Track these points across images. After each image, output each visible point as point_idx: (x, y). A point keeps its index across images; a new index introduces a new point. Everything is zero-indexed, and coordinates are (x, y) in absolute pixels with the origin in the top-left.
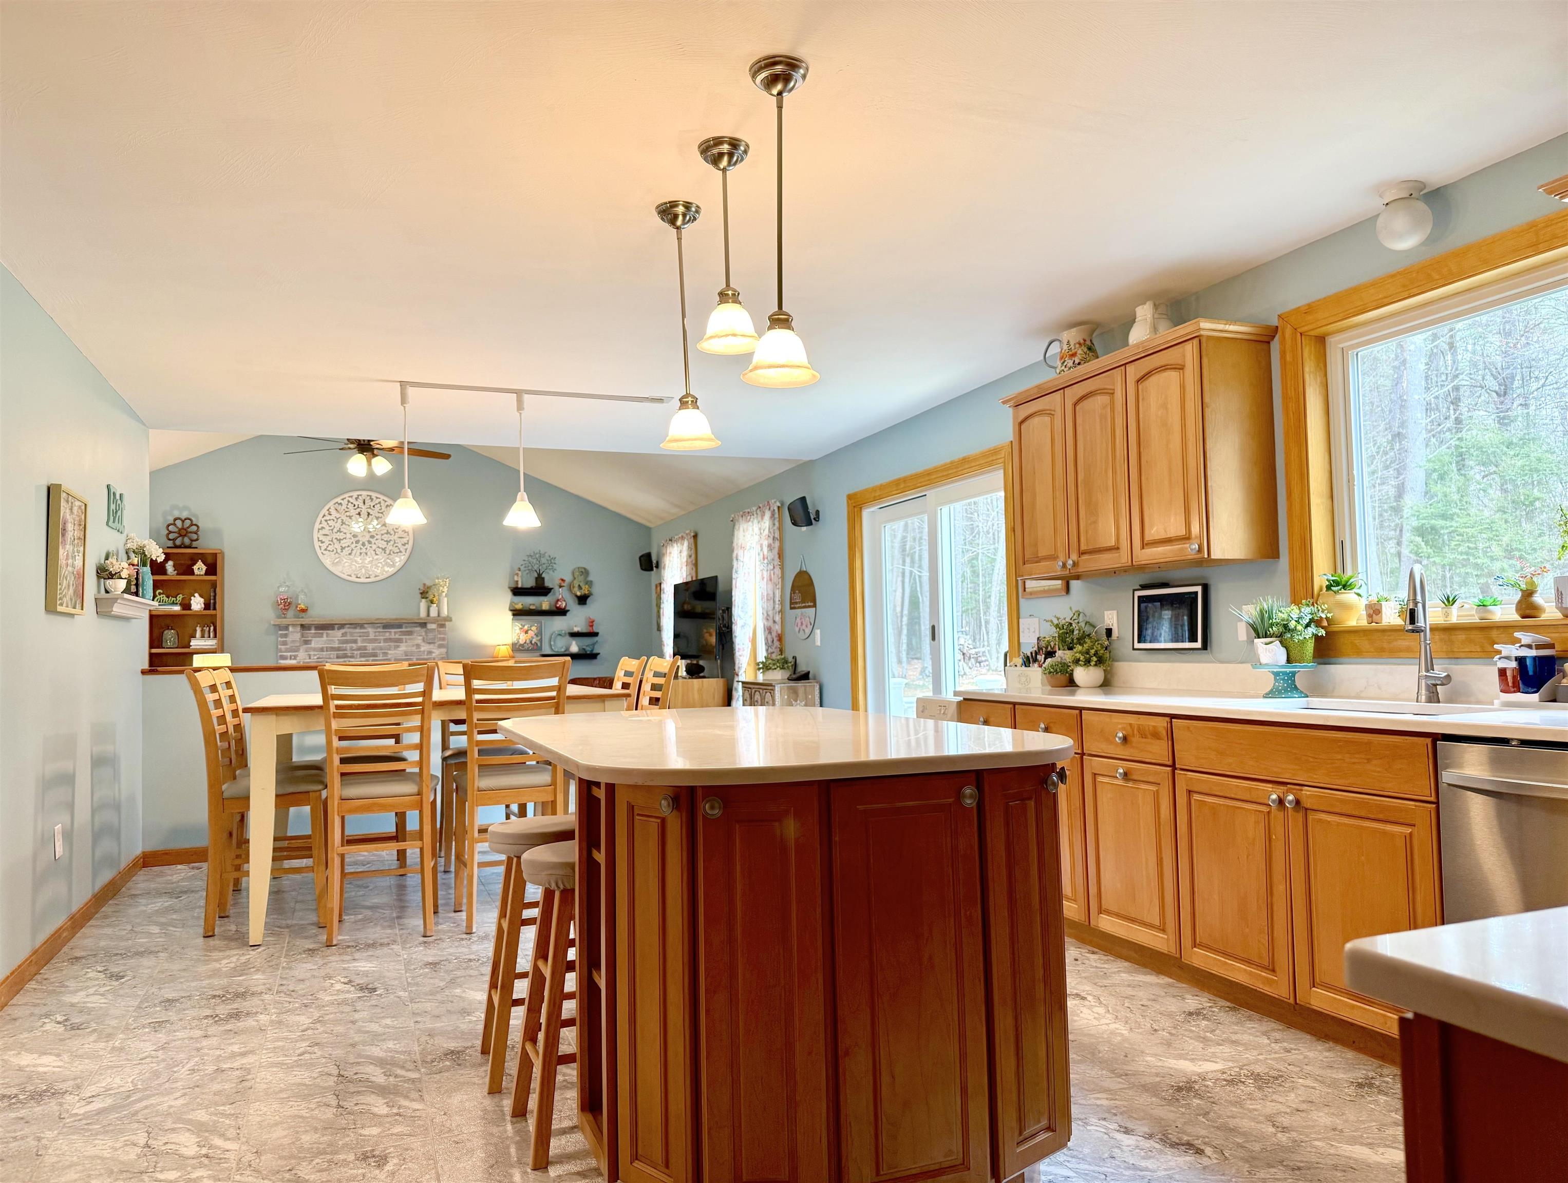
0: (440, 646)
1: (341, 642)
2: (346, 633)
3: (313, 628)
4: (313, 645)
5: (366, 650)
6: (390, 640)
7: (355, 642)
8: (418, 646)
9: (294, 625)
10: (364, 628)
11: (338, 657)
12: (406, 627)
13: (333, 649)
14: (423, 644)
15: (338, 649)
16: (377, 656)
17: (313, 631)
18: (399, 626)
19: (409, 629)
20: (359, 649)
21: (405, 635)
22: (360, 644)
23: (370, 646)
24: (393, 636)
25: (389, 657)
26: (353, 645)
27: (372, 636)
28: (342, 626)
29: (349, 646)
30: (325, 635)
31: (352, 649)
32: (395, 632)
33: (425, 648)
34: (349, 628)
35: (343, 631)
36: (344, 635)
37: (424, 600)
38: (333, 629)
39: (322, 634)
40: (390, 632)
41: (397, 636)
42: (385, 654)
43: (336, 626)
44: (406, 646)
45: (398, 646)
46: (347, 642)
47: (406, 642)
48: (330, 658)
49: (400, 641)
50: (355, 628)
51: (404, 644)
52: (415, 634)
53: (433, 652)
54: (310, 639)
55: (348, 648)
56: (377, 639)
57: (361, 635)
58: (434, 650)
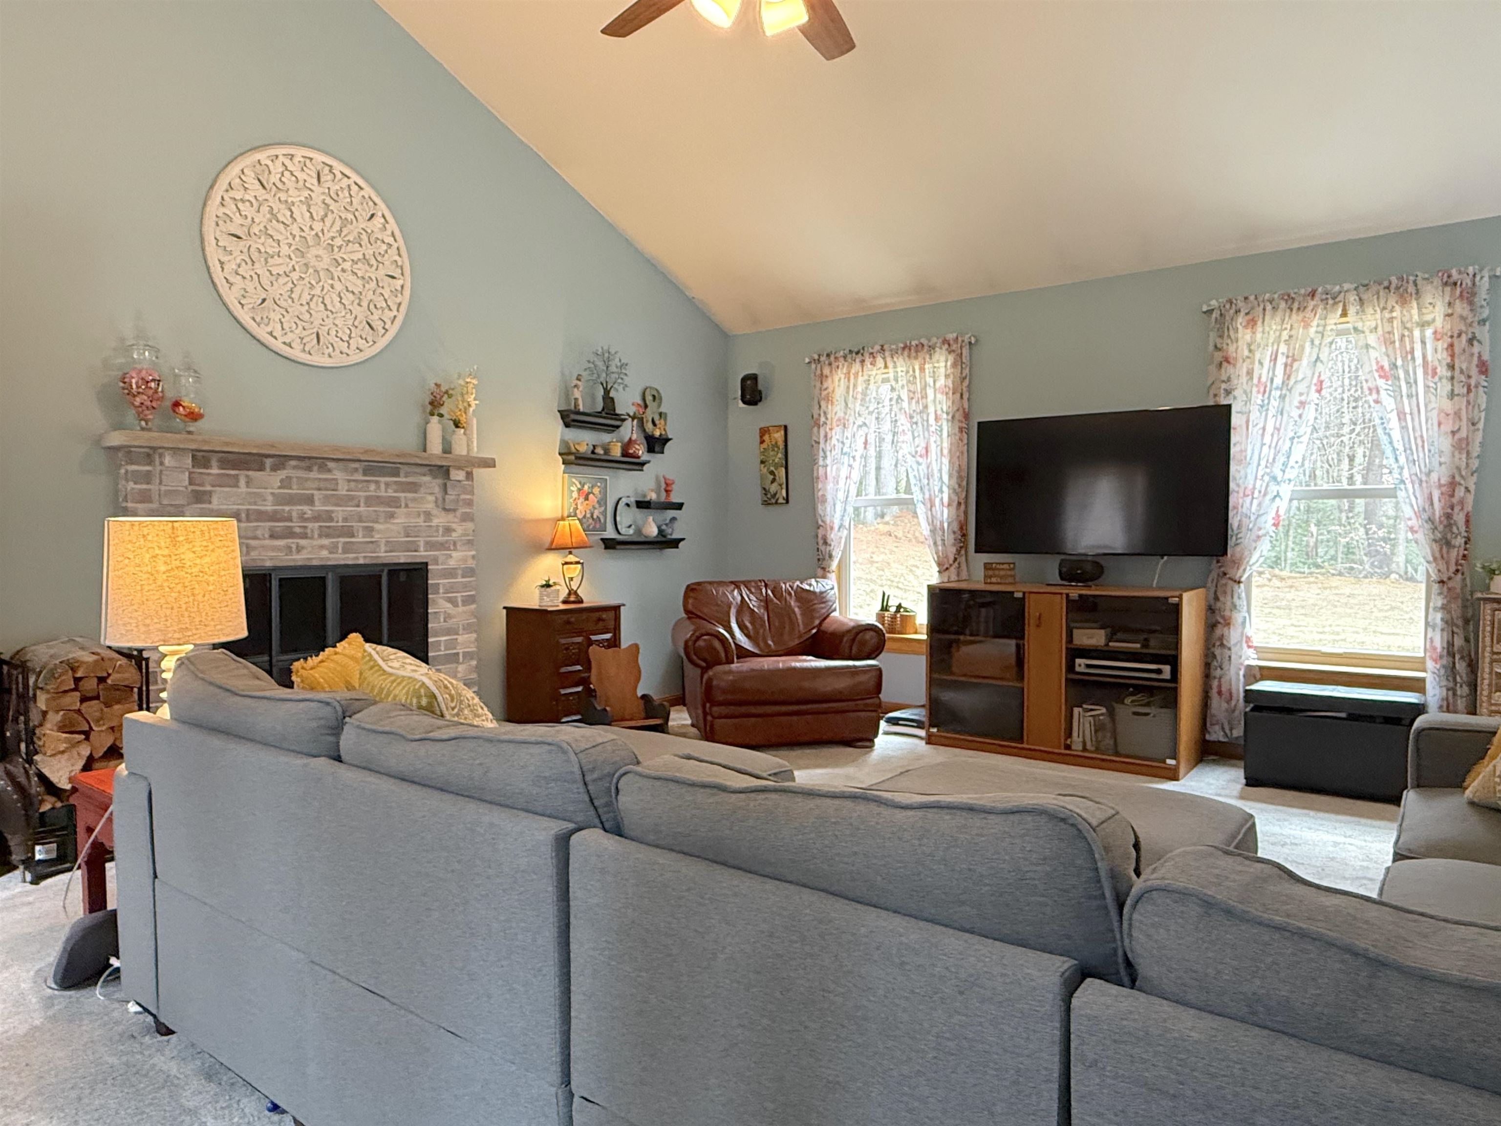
0: (465, 518)
1: (280, 500)
2: (289, 478)
3: (214, 463)
4: (217, 504)
5: (331, 519)
6: (378, 500)
7: (310, 500)
8: (428, 515)
9: (175, 450)
10: (328, 470)
11: (272, 537)
12: (405, 474)
13: (261, 516)
14: (435, 512)
15: (273, 517)
16: (353, 536)
17: (215, 471)
18: (393, 470)
19: (410, 479)
20: (316, 518)
21: (403, 492)
22: (319, 507)
23: (339, 512)
24: (382, 492)
25: (377, 536)
26: (306, 508)
27: (343, 491)
28: (281, 461)
29: (296, 510)
30: (242, 482)
31: (302, 517)
32: (387, 485)
33: (440, 519)
34: (295, 467)
35: (283, 474)
36: (286, 483)
37: (435, 419)
38: (261, 468)
39: (237, 476)
40: (377, 482)
41: (391, 493)
42: (370, 530)
43: (268, 462)
44: (408, 515)
45: (392, 516)
46: (291, 500)
47: (407, 506)
48: (255, 538)
49: (394, 502)
50: (309, 469)
51: (403, 510)
52: (422, 490)
53: (454, 530)
54: (208, 488)
55: (294, 514)
56: (352, 498)
57: (322, 485)
58: (454, 526)
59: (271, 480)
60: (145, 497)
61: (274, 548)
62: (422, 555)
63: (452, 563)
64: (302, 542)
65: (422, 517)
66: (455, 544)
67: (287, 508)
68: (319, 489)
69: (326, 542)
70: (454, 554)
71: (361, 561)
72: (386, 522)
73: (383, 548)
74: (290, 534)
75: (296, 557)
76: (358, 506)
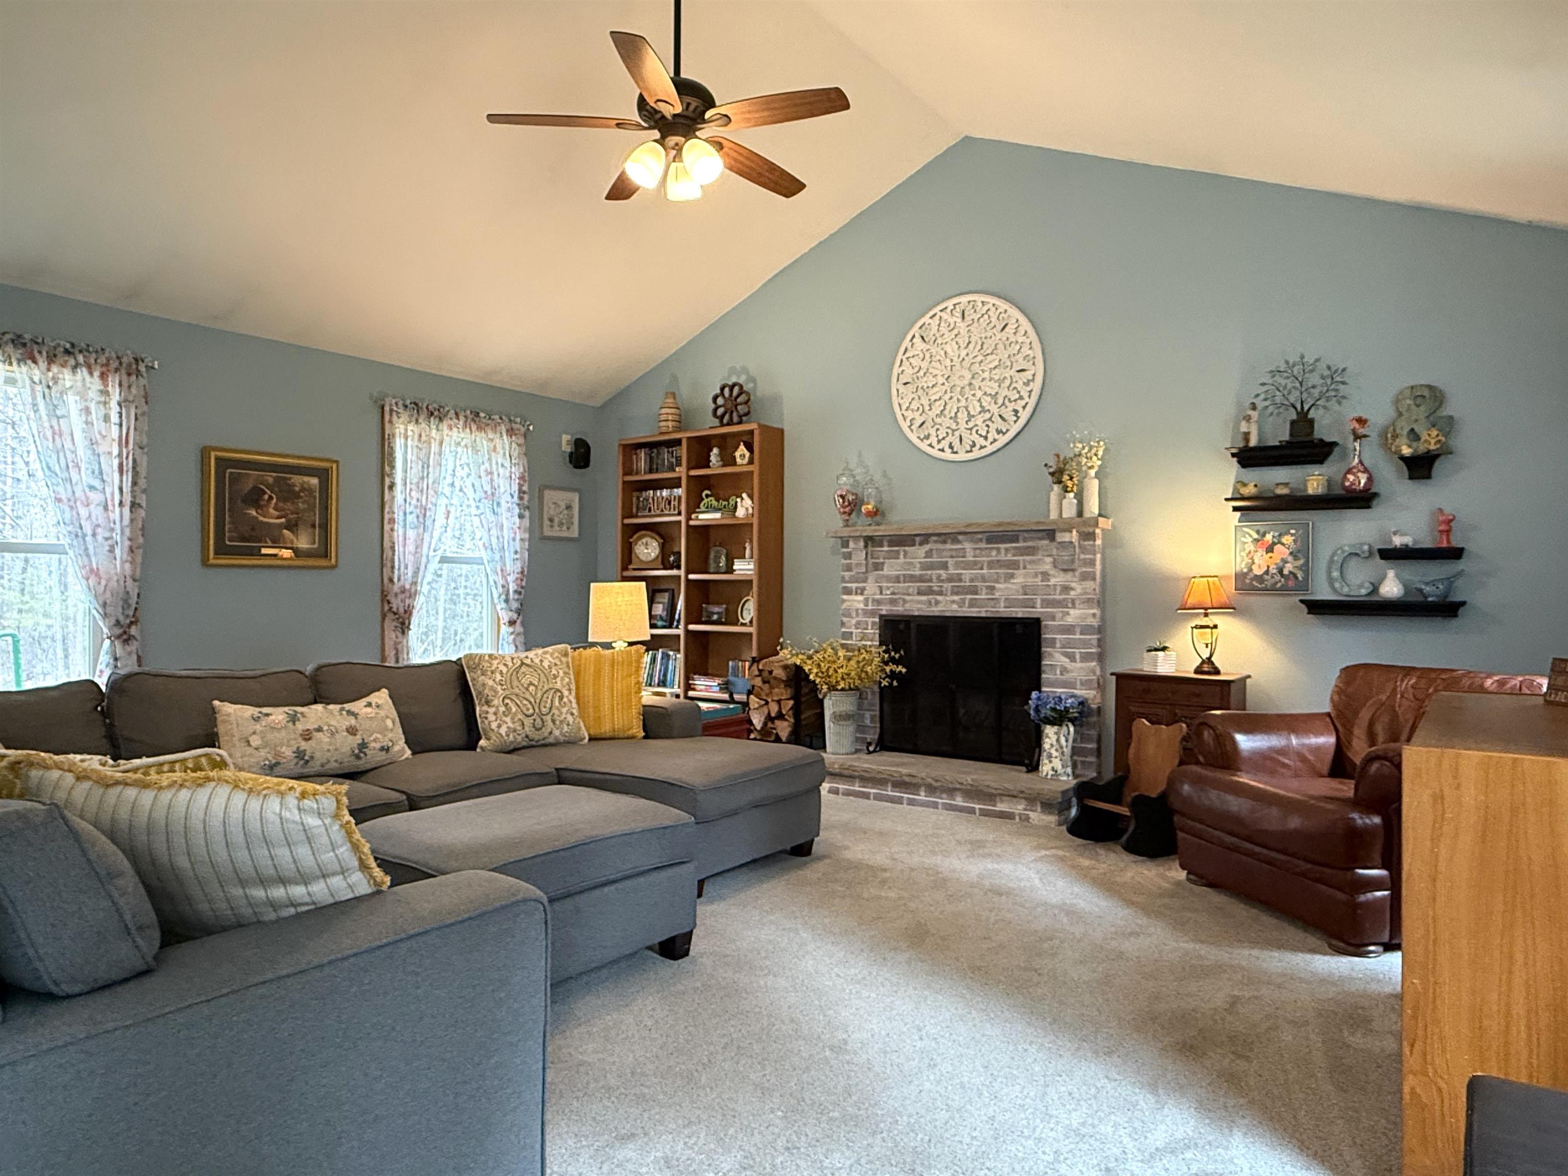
0: (1085, 577)
1: (925, 567)
2: (931, 550)
3: (886, 543)
4: (886, 571)
5: (960, 580)
6: (999, 564)
7: (945, 566)
8: (1045, 576)
9: (856, 538)
10: (959, 542)
11: (919, 593)
12: (1025, 540)
13: (912, 578)
14: (1053, 571)
15: (921, 579)
16: (977, 594)
17: (886, 549)
18: (1015, 539)
19: (1029, 544)
20: (950, 579)
21: (1022, 555)
22: (952, 571)
23: (967, 574)
24: (1002, 557)
25: (997, 595)
26: (942, 572)
27: (969, 557)
28: (926, 538)
29: (934, 573)
30: (902, 554)
31: (939, 579)
33: (1058, 579)
34: (936, 542)
35: (927, 547)
36: (929, 554)
37: (1056, 487)
38: (913, 544)
39: (898, 552)
40: (999, 549)
41: (1010, 557)
43: (918, 539)
44: (1025, 576)
45: (1012, 576)
46: (931, 566)
47: (1025, 568)
48: (909, 594)
49: (1015, 565)
50: (945, 542)
51: (1022, 571)
52: (1040, 553)
53: (1072, 589)
54: (882, 560)
55: (934, 578)
56: (975, 563)
57: (954, 554)
58: (1073, 585)
59: (919, 552)
60: (849, 568)
61: (919, 602)
62: (1038, 611)
63: (1069, 620)
64: (939, 598)
65: (1040, 577)
66: (1073, 601)
67: (929, 572)
68: (952, 557)
69: (956, 598)
70: (1072, 612)
71: (983, 615)
72: (1005, 582)
73: (1002, 605)
74: (930, 591)
75: (934, 609)
76: (982, 569)
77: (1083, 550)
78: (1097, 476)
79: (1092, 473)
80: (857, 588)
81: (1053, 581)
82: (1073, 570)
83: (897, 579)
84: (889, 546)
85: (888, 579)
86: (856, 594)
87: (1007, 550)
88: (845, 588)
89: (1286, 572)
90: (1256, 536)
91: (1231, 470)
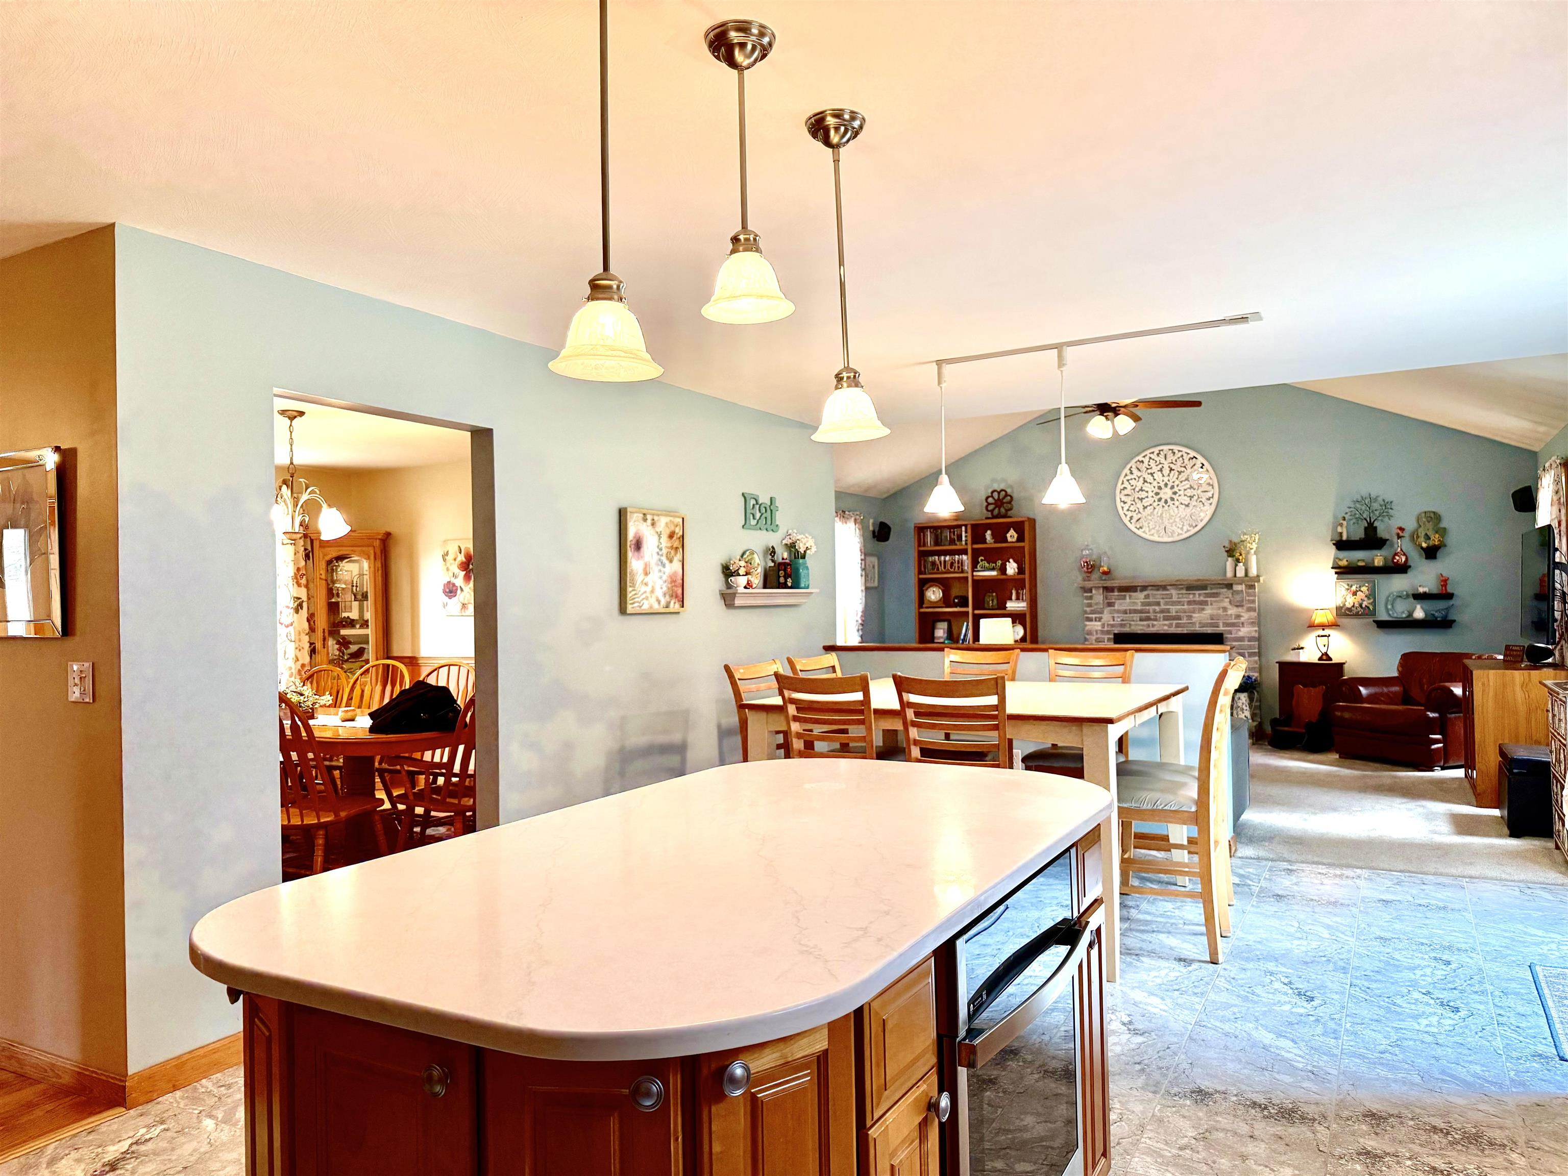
0: (1250, 610)
1: (1143, 604)
2: (1148, 595)
3: (1116, 590)
4: (1116, 607)
5: (1169, 612)
6: (1195, 602)
7: (1158, 604)
8: (1225, 609)
9: (1097, 588)
10: (1168, 590)
11: (1141, 620)
12: (1211, 589)
13: (1136, 611)
14: (1229, 607)
15: (1141, 612)
16: (1180, 620)
17: (1116, 594)
18: (1204, 587)
19: (1214, 591)
20: (1162, 611)
21: (1208, 597)
22: (1163, 607)
23: (1174, 609)
24: (1197, 598)
25: (1194, 620)
26: (1156, 607)
27: (1175, 599)
28: (1144, 588)
29: (1151, 608)
30: (1128, 598)
31: (1155, 611)
33: (1232, 611)
34: (1151, 590)
35: (1145, 593)
36: (1147, 597)
37: (1230, 559)
38: (1136, 591)
39: (1125, 596)
40: (1194, 594)
41: (1202, 598)
42: (1190, 617)
44: (1212, 609)
45: (1203, 609)
46: (1149, 604)
47: (1211, 604)
48: (1133, 621)
49: (1206, 603)
50: (1158, 590)
51: (1210, 607)
52: (1221, 596)
53: (1242, 616)
54: (1113, 601)
55: (1151, 611)
56: (1179, 602)
57: (1164, 597)
58: (1242, 614)
59: (1140, 596)
60: (1090, 605)
61: (1143, 625)
62: (1221, 629)
63: (1241, 634)
64: (1155, 623)
65: (1221, 610)
66: (1243, 623)
67: (1147, 608)
68: (1163, 598)
69: (1167, 622)
70: (1242, 629)
71: (1185, 632)
72: (1199, 613)
73: (1197, 625)
74: (1148, 619)
75: (1152, 629)
76: (1183, 605)
77: (1248, 595)
78: (1255, 553)
79: (1252, 551)
80: (1096, 618)
81: (1230, 612)
82: (1242, 606)
83: (1125, 612)
84: (1118, 592)
85: (1118, 611)
86: (1096, 621)
87: (1200, 595)
88: (1087, 617)
89: (1364, 606)
90: (1347, 587)
91: (1332, 551)
